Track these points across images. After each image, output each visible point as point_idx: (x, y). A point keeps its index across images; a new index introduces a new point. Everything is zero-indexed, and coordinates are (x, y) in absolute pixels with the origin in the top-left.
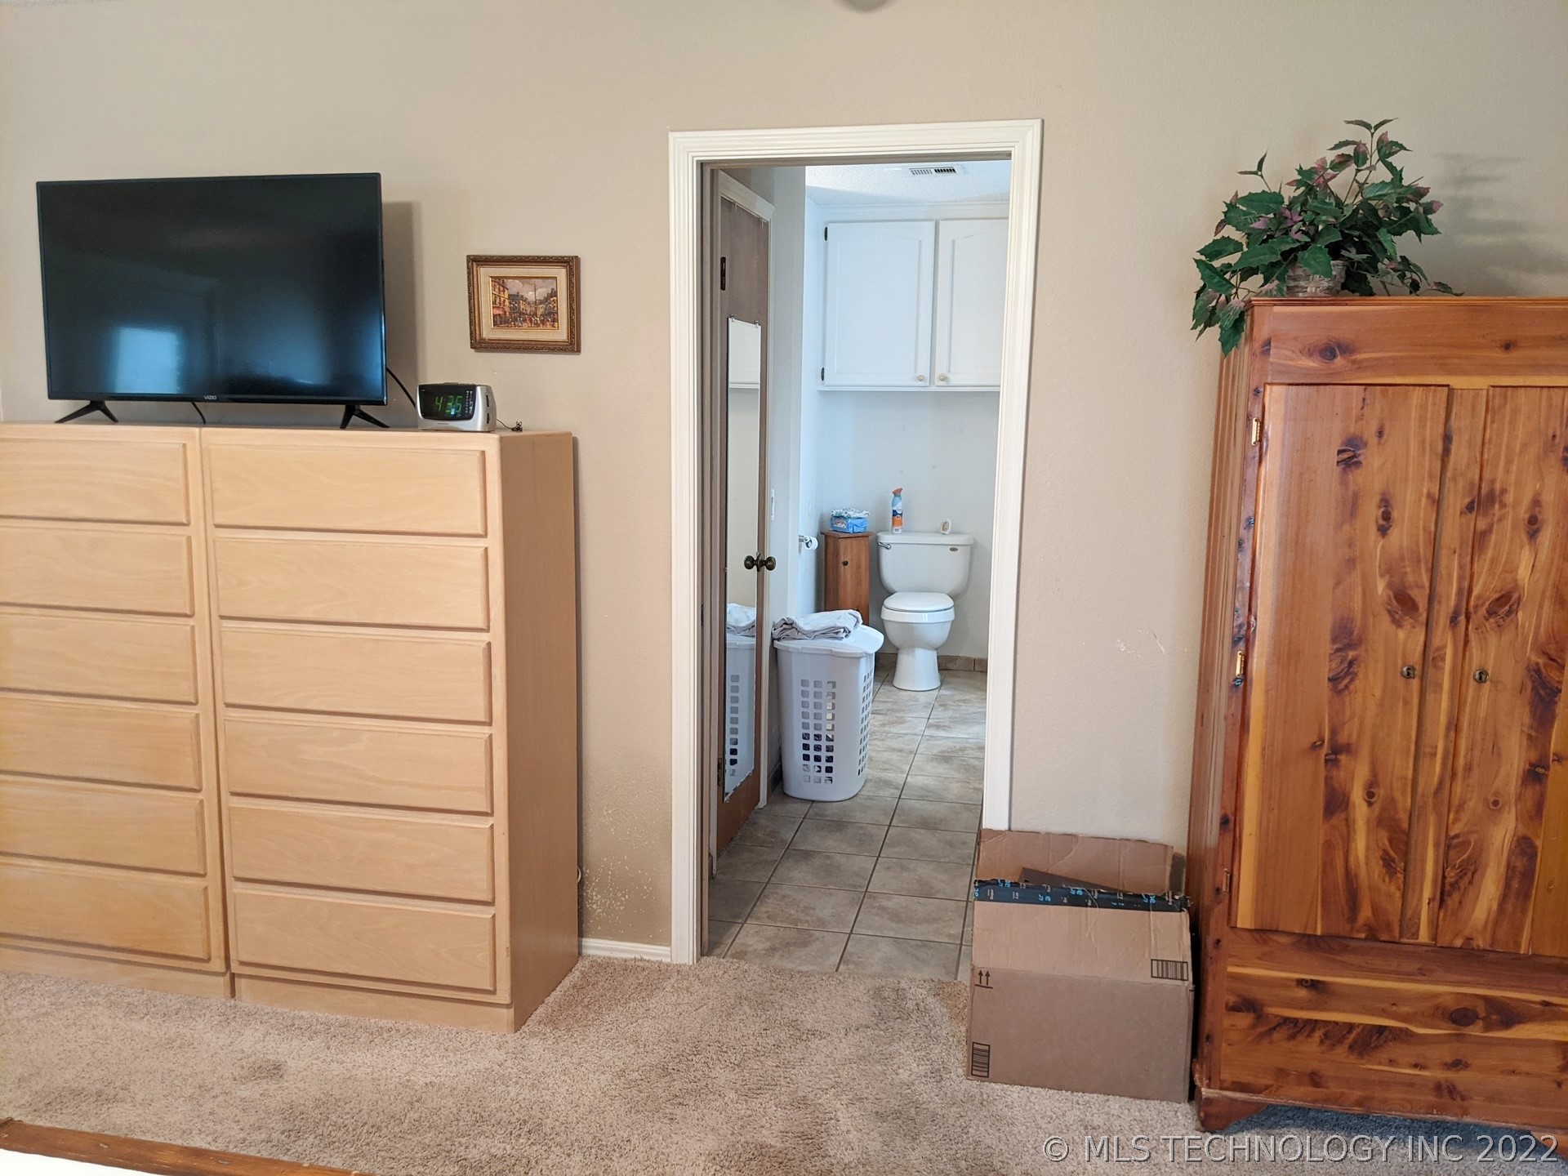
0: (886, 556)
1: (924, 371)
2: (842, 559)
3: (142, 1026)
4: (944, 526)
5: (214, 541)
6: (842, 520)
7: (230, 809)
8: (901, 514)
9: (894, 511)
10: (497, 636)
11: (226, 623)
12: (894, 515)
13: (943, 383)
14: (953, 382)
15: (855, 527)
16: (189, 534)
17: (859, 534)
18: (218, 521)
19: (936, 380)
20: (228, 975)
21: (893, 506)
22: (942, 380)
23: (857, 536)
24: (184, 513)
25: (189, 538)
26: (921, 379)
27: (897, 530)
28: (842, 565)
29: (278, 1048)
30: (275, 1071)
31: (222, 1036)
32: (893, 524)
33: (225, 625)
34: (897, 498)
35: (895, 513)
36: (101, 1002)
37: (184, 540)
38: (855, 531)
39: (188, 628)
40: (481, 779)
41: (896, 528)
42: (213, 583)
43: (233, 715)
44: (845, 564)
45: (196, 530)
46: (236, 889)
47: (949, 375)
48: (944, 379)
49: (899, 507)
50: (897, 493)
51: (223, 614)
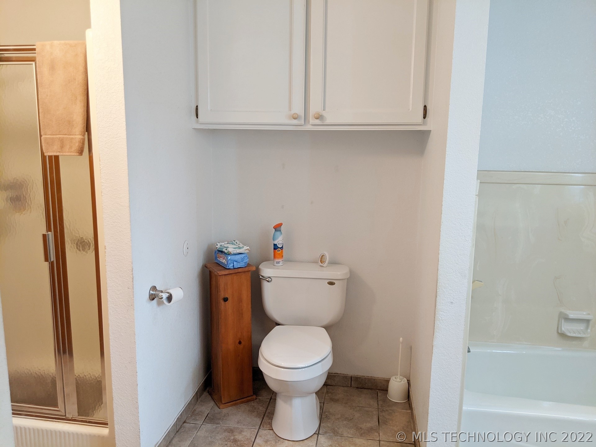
0: (268, 290)
1: (298, 109)
2: (222, 295)
4: (322, 259)
6: (223, 255)
8: (282, 248)
9: (275, 245)
12: (275, 249)
13: (318, 122)
14: (328, 121)
15: (235, 263)
17: (240, 270)
19: (311, 118)
21: (274, 240)
22: (317, 118)
23: (237, 272)
26: (295, 117)
27: (278, 263)
28: (222, 302)
32: (275, 257)
34: (278, 233)
35: (276, 247)
38: (236, 267)
41: (277, 260)
44: (226, 300)
47: (324, 113)
48: (319, 117)
49: (279, 241)
50: (278, 228)
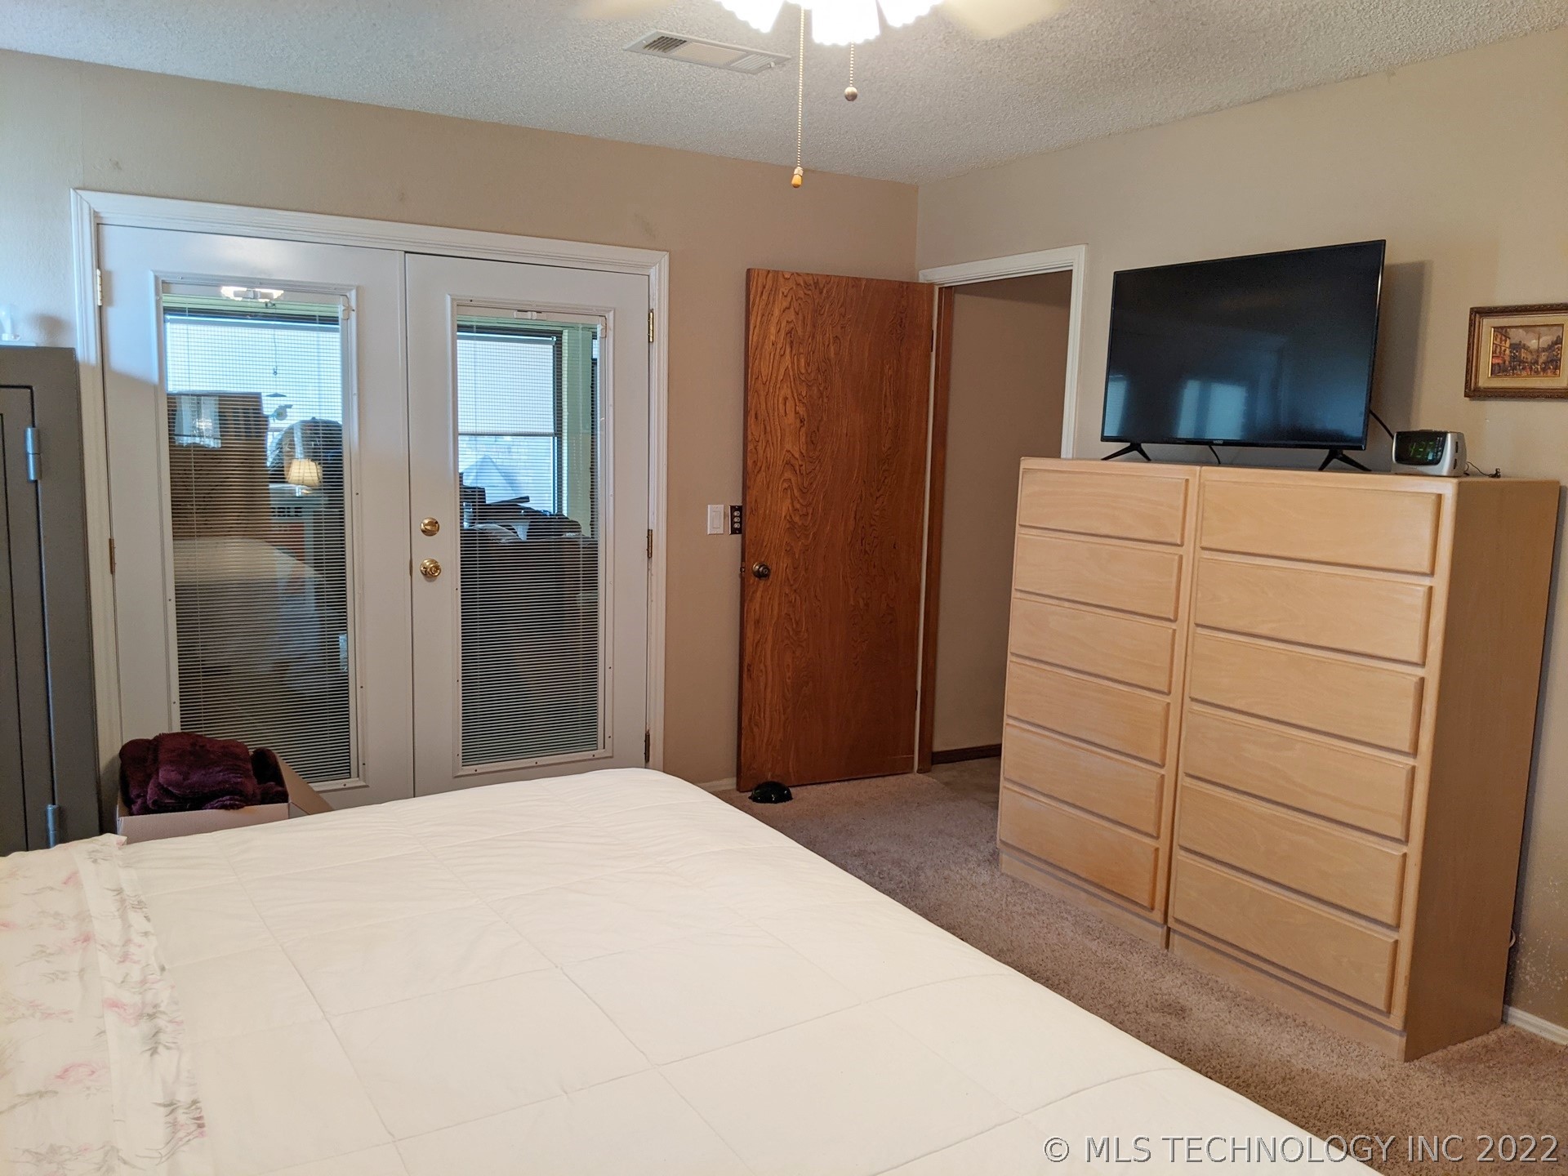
3: (1094, 946)
5: (1199, 561)
7: (1183, 786)
10: (1432, 673)
11: (1199, 630)
16: (1181, 553)
18: (1204, 544)
20: (1165, 928)
24: (1179, 535)
25: (1181, 557)
29: (1189, 997)
30: (1181, 1012)
31: (1149, 972)
33: (1199, 632)
36: (1070, 918)
37: (1177, 557)
39: (1171, 631)
40: (1400, 807)
42: (1194, 594)
43: (1197, 708)
45: (1187, 551)
46: (1180, 856)
51: (1198, 622)
